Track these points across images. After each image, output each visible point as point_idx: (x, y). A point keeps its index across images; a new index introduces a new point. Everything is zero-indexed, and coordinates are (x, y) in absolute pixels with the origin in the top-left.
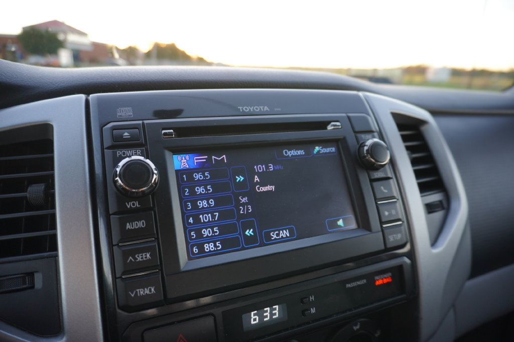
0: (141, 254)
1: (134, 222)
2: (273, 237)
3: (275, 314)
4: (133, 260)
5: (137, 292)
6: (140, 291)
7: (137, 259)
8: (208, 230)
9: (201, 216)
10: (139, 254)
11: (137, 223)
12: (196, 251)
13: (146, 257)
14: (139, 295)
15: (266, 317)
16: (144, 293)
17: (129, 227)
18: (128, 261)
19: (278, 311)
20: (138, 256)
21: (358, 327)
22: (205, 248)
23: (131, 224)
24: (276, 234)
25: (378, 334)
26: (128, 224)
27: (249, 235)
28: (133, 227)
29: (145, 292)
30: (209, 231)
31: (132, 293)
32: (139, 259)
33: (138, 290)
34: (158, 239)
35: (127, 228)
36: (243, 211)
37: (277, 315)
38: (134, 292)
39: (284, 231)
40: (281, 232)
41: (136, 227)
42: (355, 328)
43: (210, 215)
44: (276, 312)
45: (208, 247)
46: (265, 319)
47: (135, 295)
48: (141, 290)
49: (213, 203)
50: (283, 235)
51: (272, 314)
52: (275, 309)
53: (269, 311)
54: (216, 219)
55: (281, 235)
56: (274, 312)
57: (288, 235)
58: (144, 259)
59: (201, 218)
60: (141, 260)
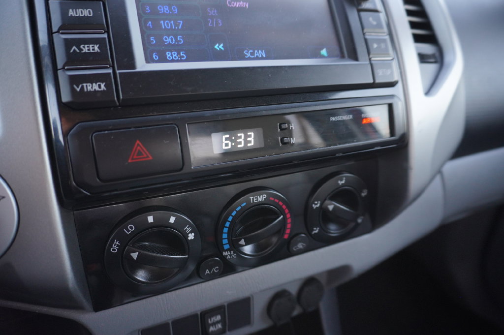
0: (88, 45)
1: (79, 9)
2: (247, 56)
3: (250, 142)
4: (78, 51)
5: (83, 87)
6: (87, 86)
7: (83, 50)
8: (170, 38)
9: (162, 22)
10: (85, 44)
11: (81, 11)
12: (156, 57)
13: (93, 50)
14: (85, 90)
15: (240, 143)
16: (92, 88)
17: (72, 13)
18: (72, 51)
19: (254, 138)
20: (84, 47)
21: (343, 182)
22: (167, 56)
23: (74, 10)
24: (251, 53)
25: (364, 194)
26: (71, 10)
27: (218, 49)
28: (76, 14)
29: (94, 88)
30: (172, 39)
31: (78, 87)
32: (85, 50)
33: (85, 85)
34: (108, 32)
35: (70, 15)
36: (212, 23)
37: (252, 144)
38: (80, 86)
39: (260, 51)
40: (256, 51)
41: (81, 15)
42: (340, 183)
43: (172, 22)
44: (252, 139)
45: (169, 55)
46: (239, 146)
47: (80, 89)
48: (88, 84)
49: (176, 10)
50: (258, 55)
51: (246, 142)
52: (250, 136)
53: (243, 137)
54: (180, 28)
55: (255, 55)
56: (248, 139)
57: (264, 56)
58: (92, 51)
59: (161, 24)
60: (87, 51)
